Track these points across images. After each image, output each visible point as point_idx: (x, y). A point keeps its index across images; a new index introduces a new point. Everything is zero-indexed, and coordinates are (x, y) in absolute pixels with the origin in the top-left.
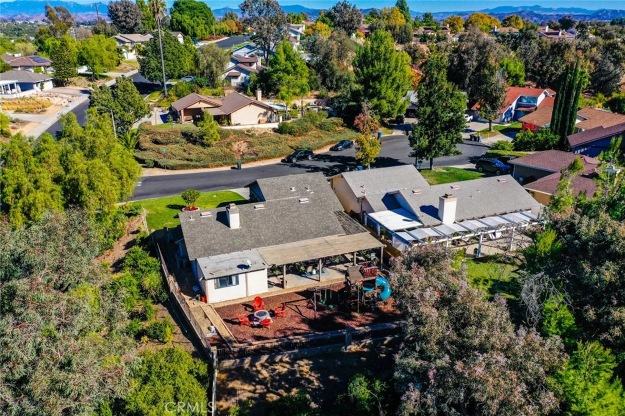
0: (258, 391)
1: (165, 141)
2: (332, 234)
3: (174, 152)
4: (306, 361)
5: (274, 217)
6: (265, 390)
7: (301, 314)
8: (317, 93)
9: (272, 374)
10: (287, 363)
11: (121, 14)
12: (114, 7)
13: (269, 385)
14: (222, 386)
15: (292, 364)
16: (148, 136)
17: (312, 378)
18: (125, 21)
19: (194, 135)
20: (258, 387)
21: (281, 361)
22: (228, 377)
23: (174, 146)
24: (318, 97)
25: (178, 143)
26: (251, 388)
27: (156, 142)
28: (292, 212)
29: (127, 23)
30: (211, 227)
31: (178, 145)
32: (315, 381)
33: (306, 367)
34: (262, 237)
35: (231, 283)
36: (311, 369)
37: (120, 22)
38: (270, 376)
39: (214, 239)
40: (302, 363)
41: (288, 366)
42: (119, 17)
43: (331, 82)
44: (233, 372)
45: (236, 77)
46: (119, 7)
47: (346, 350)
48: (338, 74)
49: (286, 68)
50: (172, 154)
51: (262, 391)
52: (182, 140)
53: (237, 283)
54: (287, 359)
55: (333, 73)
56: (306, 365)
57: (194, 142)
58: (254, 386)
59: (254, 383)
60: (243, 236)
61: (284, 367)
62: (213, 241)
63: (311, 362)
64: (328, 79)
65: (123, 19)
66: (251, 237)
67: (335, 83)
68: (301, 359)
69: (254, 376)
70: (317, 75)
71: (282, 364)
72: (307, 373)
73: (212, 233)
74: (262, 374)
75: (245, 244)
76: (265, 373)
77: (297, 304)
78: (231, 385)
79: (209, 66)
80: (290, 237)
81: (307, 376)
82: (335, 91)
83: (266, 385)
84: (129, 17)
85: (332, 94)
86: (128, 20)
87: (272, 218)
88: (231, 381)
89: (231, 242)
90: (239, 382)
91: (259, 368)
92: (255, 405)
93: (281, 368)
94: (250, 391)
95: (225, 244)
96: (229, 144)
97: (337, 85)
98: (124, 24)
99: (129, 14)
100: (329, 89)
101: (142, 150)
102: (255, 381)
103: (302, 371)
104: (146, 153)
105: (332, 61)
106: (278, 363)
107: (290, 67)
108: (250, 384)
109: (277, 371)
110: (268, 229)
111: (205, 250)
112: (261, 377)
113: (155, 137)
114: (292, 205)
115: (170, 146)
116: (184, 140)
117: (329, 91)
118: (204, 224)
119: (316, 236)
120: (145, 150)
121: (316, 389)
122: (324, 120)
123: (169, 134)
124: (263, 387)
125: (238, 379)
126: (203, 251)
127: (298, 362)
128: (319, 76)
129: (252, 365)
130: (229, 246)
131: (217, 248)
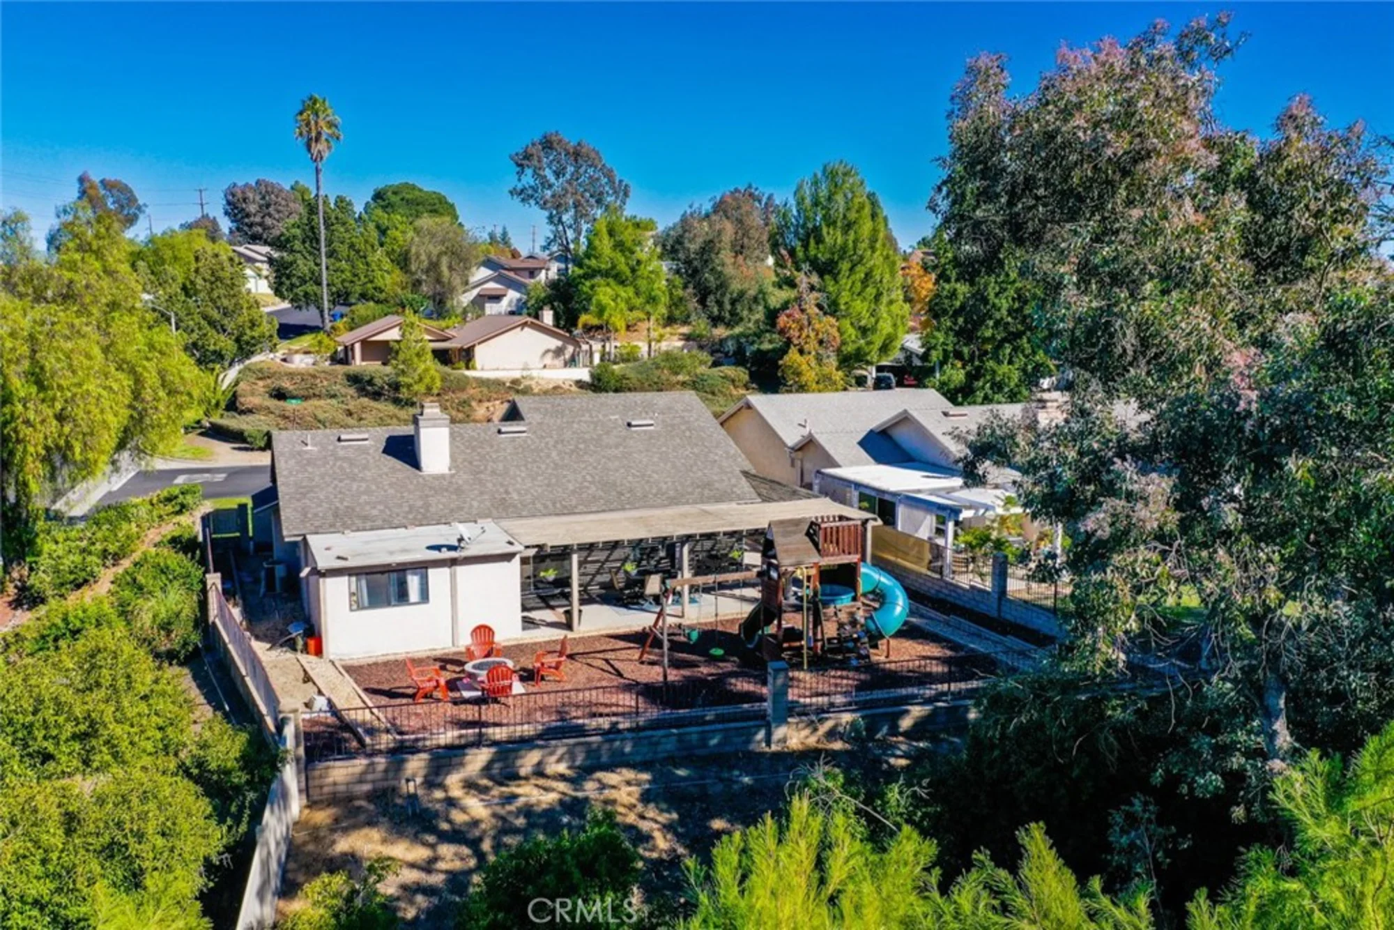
0: (441, 865)
1: (302, 393)
2: (719, 500)
3: (321, 416)
4: (629, 774)
5: (554, 454)
6: (472, 863)
7: (620, 675)
8: (685, 330)
9: (501, 811)
10: (562, 778)
11: (252, 208)
12: (240, 195)
13: (486, 846)
14: (311, 847)
15: (576, 781)
16: (261, 383)
17: (645, 826)
18: (261, 224)
19: (378, 382)
20: (446, 850)
21: (539, 772)
22: (337, 820)
23: (322, 402)
24: (687, 338)
25: (334, 396)
26: (420, 853)
27: (280, 395)
28: (608, 446)
29: (265, 228)
30: (365, 467)
31: (334, 401)
32: (657, 834)
33: (626, 789)
34: (515, 496)
35: (402, 596)
36: (646, 798)
37: (251, 225)
38: (495, 815)
39: (368, 492)
40: (611, 778)
41: (562, 786)
42: (248, 216)
43: (720, 303)
44: (363, 803)
45: (497, 298)
46: (250, 195)
47: (768, 743)
48: (735, 286)
49: (614, 267)
50: (315, 417)
51: (457, 865)
52: (343, 391)
53: (425, 596)
54: (562, 768)
55: (723, 286)
56: (629, 783)
57: (377, 395)
58: (432, 846)
59: (431, 839)
60: (459, 491)
61: (546, 789)
62: (364, 498)
63: (646, 776)
64: (711, 298)
65: (258, 219)
66: (482, 493)
67: (728, 307)
68: (610, 767)
69: (436, 815)
70: (685, 287)
71: (541, 782)
72: (631, 807)
73: (363, 479)
74: (464, 810)
75: (461, 509)
76: (477, 807)
77: (609, 656)
78: (343, 845)
79: (434, 266)
80: (595, 498)
81: (631, 818)
82: (729, 325)
83: (474, 844)
84: (270, 215)
85: (721, 332)
86: (268, 221)
87: (548, 456)
88: (346, 831)
89: (420, 503)
90: (375, 834)
91: (456, 792)
92: (429, 912)
93: (535, 792)
94: (412, 866)
95: (400, 506)
96: (465, 403)
97: (733, 313)
98: (259, 229)
99: (271, 210)
100: (716, 321)
101: (242, 412)
102: (434, 830)
103: (614, 802)
104: (250, 418)
105: (721, 256)
106: (526, 778)
107: (623, 267)
108: (416, 839)
109: (522, 800)
110: (534, 479)
111: (336, 515)
112: (458, 817)
113: (277, 384)
114: (608, 433)
115: (315, 402)
116: (352, 391)
117: (715, 326)
118: (344, 459)
119: (674, 501)
120: (250, 411)
121: (660, 861)
122: (702, 369)
123: (314, 377)
124: (466, 851)
125: (371, 823)
126: (331, 519)
127: (599, 775)
128: (690, 290)
129: (433, 780)
130: (410, 512)
131: (375, 512)
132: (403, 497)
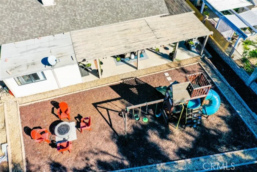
2: (154, 14)
7: (111, 124)
39: (23, 18)
53: (45, 78)
60: (57, 16)
62: (22, 22)
66: (66, 17)
77: (109, 106)
80: (108, 17)
89: (43, 24)
95: (35, 26)
110: (86, 7)
111: (12, 33)
126: (10, 35)
130: (39, 29)
131: (26, 30)
132: (36, 21)
